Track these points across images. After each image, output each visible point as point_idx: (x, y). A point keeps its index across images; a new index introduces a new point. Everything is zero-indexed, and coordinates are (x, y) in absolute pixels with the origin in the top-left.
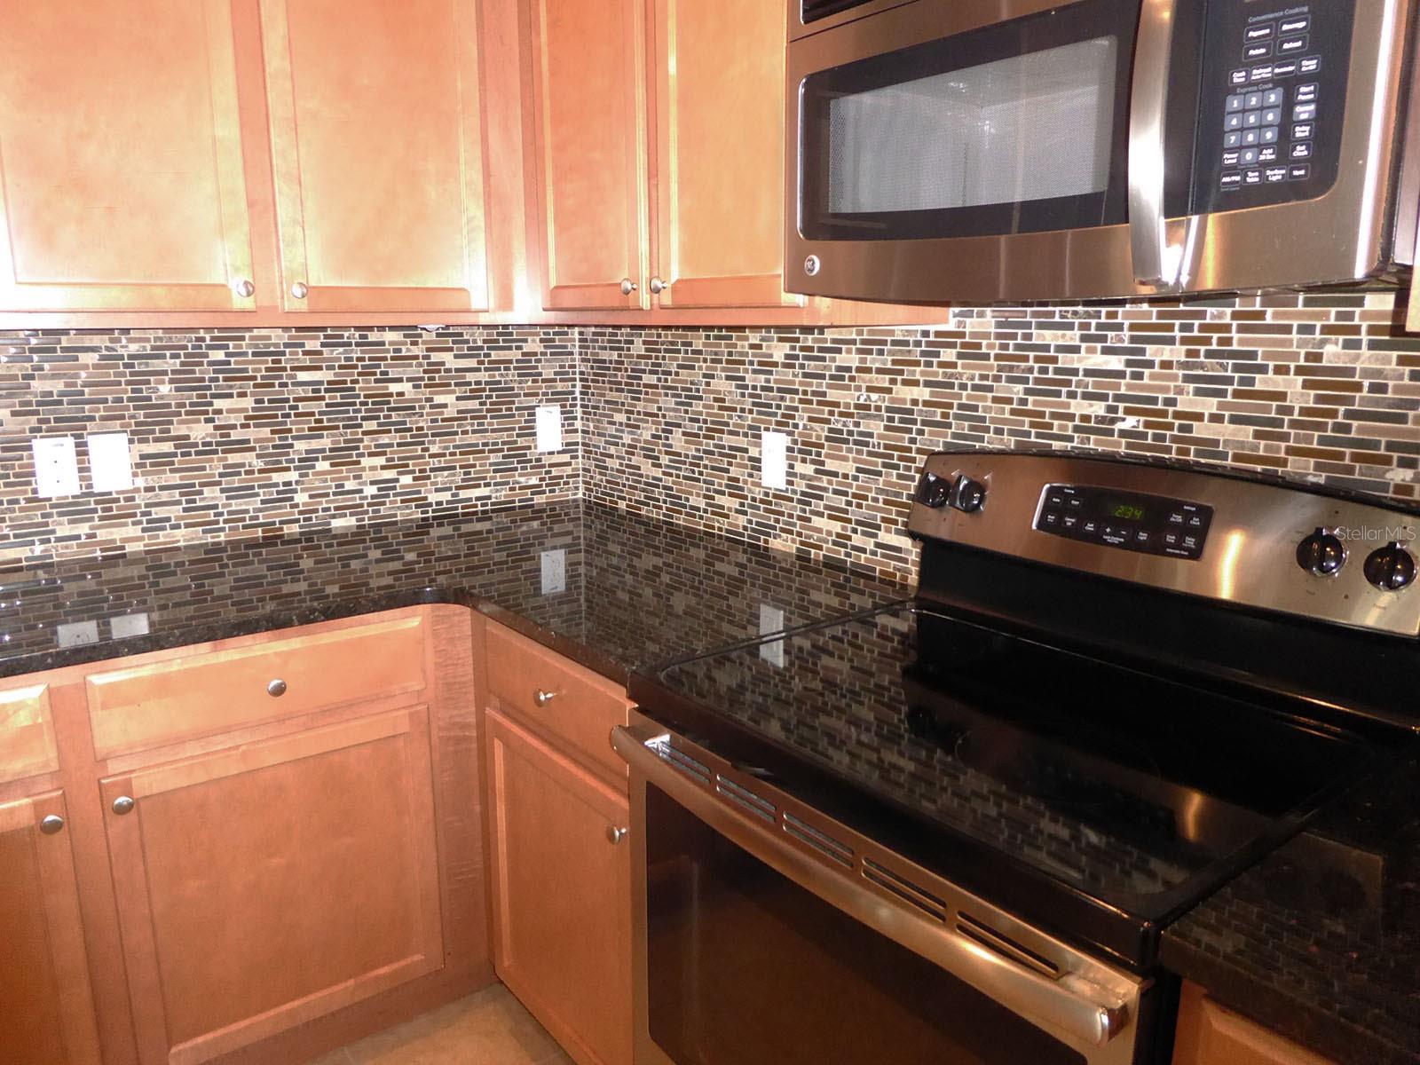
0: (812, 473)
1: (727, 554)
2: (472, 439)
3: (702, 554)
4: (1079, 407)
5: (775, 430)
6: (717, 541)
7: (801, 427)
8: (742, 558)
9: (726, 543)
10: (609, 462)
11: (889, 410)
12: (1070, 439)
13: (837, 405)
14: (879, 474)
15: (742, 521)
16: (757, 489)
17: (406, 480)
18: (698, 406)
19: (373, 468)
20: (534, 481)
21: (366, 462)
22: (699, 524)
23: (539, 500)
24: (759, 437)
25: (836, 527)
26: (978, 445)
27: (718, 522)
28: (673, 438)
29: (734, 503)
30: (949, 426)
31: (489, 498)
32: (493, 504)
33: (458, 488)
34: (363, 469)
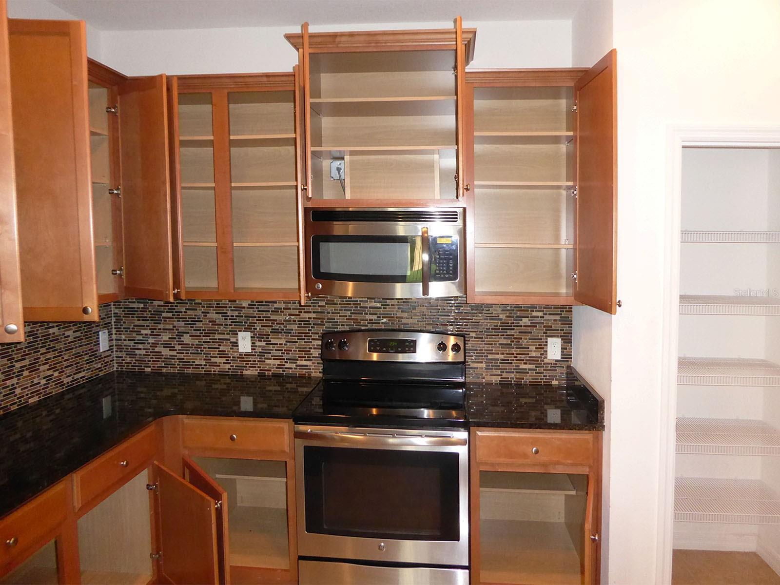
0: (265, 345)
1: (220, 381)
2: (79, 350)
3: (203, 383)
4: (368, 317)
5: (244, 331)
6: (213, 376)
7: (258, 329)
8: (228, 381)
9: (219, 376)
10: (137, 352)
11: (298, 321)
12: (367, 326)
13: (276, 320)
14: (297, 342)
15: (228, 366)
16: (236, 354)
17: (56, 374)
18: (199, 324)
19: (44, 371)
20: (99, 366)
21: (42, 368)
22: (202, 371)
23: (101, 374)
24: (237, 334)
25: (278, 362)
26: (336, 330)
27: (213, 368)
28: (184, 338)
29: (224, 360)
30: (325, 325)
31: (84, 377)
32: (86, 379)
33: (74, 374)
34: (40, 372)
